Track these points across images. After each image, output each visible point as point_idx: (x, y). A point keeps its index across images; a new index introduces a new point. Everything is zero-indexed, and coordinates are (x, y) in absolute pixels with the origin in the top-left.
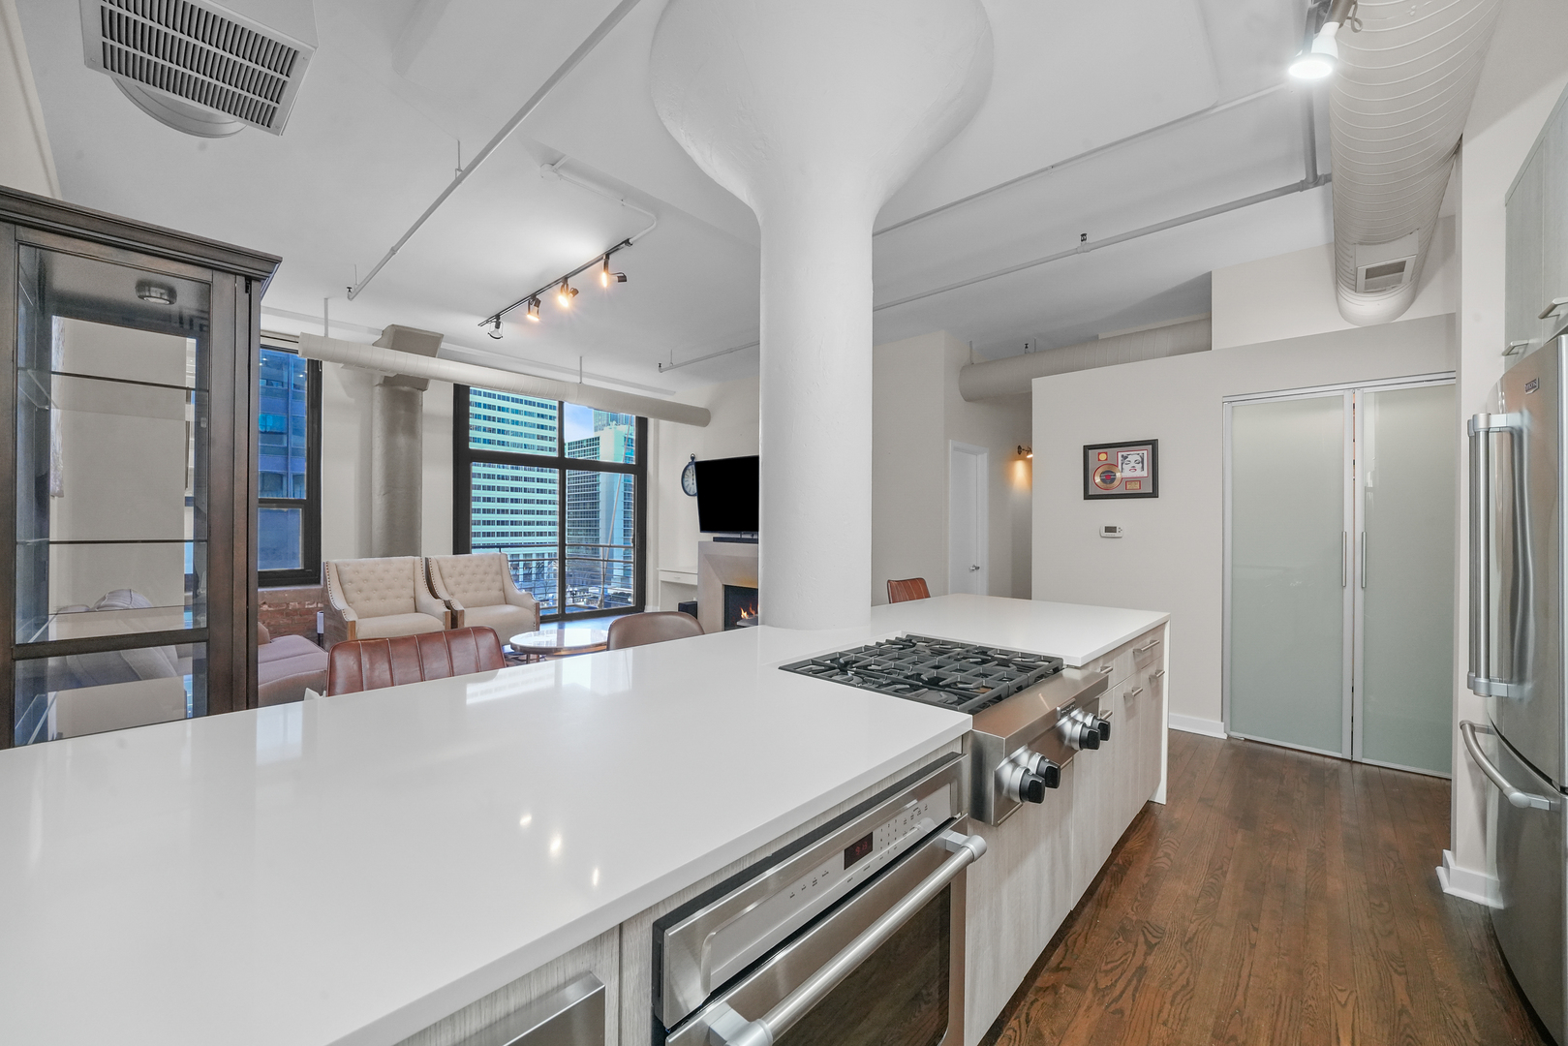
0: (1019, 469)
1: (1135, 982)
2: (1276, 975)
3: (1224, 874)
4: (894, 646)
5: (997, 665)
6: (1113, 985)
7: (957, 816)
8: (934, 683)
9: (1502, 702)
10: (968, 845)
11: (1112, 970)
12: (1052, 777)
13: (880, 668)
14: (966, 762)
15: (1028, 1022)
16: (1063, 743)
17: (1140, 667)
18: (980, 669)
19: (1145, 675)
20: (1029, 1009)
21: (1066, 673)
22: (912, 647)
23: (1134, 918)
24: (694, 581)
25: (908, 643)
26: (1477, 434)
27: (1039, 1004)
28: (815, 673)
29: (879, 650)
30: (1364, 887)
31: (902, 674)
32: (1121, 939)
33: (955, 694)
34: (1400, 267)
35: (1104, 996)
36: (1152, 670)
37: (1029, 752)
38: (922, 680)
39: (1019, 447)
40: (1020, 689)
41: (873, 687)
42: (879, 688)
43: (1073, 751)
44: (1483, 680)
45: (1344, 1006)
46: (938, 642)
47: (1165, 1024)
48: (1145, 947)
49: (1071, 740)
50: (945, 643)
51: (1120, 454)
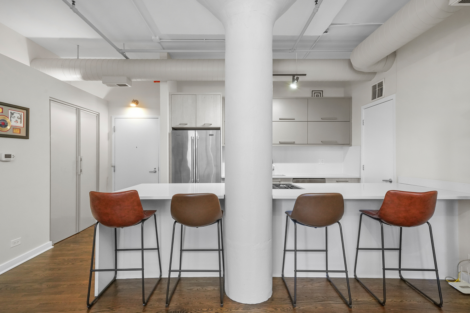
51: (10, 111)
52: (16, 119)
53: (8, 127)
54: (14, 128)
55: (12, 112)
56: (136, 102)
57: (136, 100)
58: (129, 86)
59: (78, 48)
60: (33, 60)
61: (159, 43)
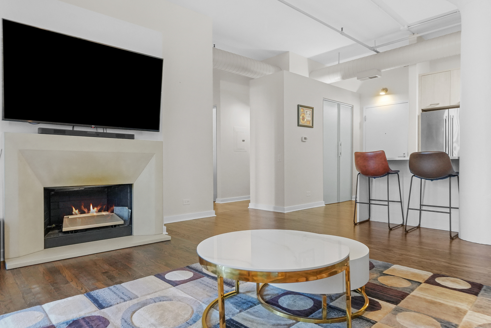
51: (306, 110)
52: (308, 115)
54: (307, 121)
56: (386, 90)
57: (385, 88)
58: (379, 77)
59: (339, 54)
60: (311, 73)
61: (408, 30)
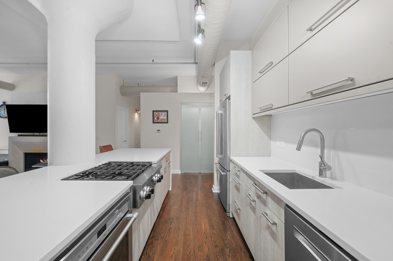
0: (136, 115)
1: (169, 232)
2: (192, 218)
3: (183, 201)
4: (105, 166)
5: (136, 166)
6: (165, 235)
7: (129, 210)
8: (120, 174)
9: (220, 159)
10: (134, 216)
11: (164, 232)
12: (152, 191)
13: (101, 173)
14: (131, 194)
15: (146, 254)
16: (153, 182)
17: (167, 161)
18: (132, 168)
19: (167, 163)
20: (147, 251)
21: (153, 165)
22: (110, 165)
23: (167, 218)
24: (7, 152)
25: (110, 164)
26: (217, 114)
27: (149, 248)
28: (76, 179)
29: (99, 168)
30: (203, 196)
31: (109, 173)
32: (165, 224)
33: (126, 176)
34: (206, 83)
35: (163, 239)
36: (169, 162)
37: (147, 187)
38: (116, 174)
39: (136, 110)
40: (143, 171)
41: (100, 179)
42: (102, 179)
43: (155, 184)
44: (218, 155)
45: (202, 219)
46: (119, 162)
47: (175, 238)
48: (170, 223)
49: (155, 181)
50: (120, 162)
52: (163, 116)
53: (160, 120)
54: (162, 119)
55: (161, 113)
